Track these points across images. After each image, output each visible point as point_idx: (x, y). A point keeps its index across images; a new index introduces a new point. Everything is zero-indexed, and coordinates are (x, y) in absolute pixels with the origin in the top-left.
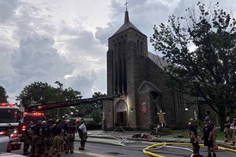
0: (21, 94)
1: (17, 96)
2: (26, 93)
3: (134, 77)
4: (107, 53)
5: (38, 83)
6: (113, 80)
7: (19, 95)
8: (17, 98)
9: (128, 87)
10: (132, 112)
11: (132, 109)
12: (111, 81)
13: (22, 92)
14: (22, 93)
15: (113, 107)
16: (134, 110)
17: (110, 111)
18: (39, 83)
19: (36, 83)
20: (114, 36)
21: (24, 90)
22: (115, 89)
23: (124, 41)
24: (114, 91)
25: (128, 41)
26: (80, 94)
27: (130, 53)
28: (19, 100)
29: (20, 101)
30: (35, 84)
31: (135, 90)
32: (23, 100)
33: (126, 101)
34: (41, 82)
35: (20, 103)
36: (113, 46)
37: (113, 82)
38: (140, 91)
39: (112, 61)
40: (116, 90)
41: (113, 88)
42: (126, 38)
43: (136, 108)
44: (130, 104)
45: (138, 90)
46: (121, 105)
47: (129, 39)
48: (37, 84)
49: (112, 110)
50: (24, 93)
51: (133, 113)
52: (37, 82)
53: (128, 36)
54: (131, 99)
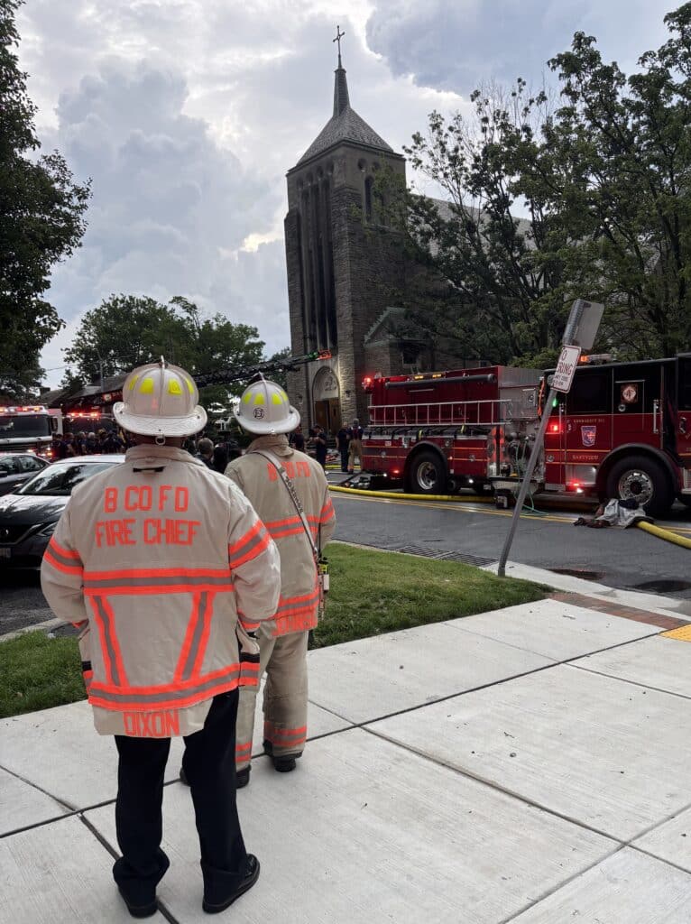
0: (79, 340)
1: (67, 349)
2: (92, 338)
3: (352, 300)
4: (286, 221)
5: (122, 301)
6: (303, 309)
7: (71, 346)
8: (68, 354)
9: (339, 332)
10: (348, 399)
11: (348, 392)
12: (298, 313)
13: (80, 334)
14: (80, 338)
15: (307, 385)
16: (354, 394)
17: (301, 397)
18: (127, 298)
19: (117, 299)
20: (302, 164)
21: (85, 328)
22: (310, 335)
23: (327, 184)
24: (308, 341)
25: (336, 186)
26: (257, 336)
27: (341, 225)
28: (74, 361)
29: (77, 363)
30: (115, 303)
31: (354, 340)
32: (86, 360)
33: (335, 370)
34: (131, 298)
35: (79, 371)
36: (300, 199)
37: (303, 315)
38: (369, 341)
39: (300, 248)
40: (313, 338)
41: (304, 331)
42: (330, 174)
43: (356, 389)
44: (344, 378)
45: (367, 338)
46: (326, 380)
47: (339, 180)
48: (120, 306)
49: (304, 395)
50: (87, 336)
51: (351, 401)
52: (120, 298)
53: (336, 168)
54: (347, 365)
